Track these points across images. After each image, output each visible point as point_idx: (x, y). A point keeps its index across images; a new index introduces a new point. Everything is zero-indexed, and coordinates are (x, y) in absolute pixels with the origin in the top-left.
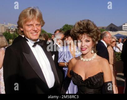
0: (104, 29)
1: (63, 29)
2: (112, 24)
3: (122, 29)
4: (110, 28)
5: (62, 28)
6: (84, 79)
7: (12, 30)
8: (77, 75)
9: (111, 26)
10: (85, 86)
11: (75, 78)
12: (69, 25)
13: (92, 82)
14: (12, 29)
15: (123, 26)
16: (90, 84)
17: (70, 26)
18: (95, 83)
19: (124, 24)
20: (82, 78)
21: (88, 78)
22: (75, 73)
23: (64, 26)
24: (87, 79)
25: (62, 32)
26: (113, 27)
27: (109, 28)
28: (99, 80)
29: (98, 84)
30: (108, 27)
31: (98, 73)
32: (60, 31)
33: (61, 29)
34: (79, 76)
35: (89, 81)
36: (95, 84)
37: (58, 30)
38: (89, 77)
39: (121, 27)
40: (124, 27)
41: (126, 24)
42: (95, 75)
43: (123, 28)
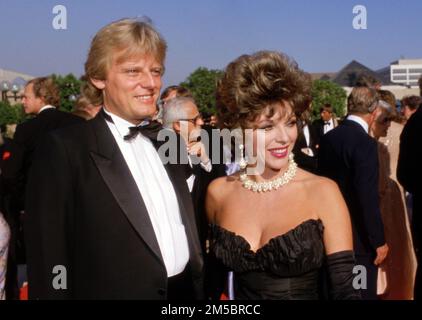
0: (330, 80)
1: (191, 85)
2: (354, 64)
3: (389, 78)
4: (349, 75)
5: (188, 82)
6: (254, 246)
7: (15, 92)
8: (232, 235)
9: (350, 71)
10: (259, 271)
11: (225, 248)
12: (209, 70)
13: (284, 254)
14: (15, 88)
15: (393, 67)
16: (278, 262)
17: (213, 72)
18: (293, 255)
19: (396, 63)
20: (248, 245)
21: (267, 242)
22: (226, 231)
23: (192, 75)
24: (267, 245)
25: (186, 94)
26: (359, 71)
27: (347, 77)
28: (307, 244)
29: (306, 259)
30: (342, 73)
31: (300, 223)
32: (181, 90)
33: (182, 84)
34: (240, 237)
35: (273, 252)
36: (293, 261)
37: (173, 88)
38: (272, 240)
39: (387, 72)
40: (396, 71)
41: (400, 61)
42: (293, 230)
43: (392, 75)
